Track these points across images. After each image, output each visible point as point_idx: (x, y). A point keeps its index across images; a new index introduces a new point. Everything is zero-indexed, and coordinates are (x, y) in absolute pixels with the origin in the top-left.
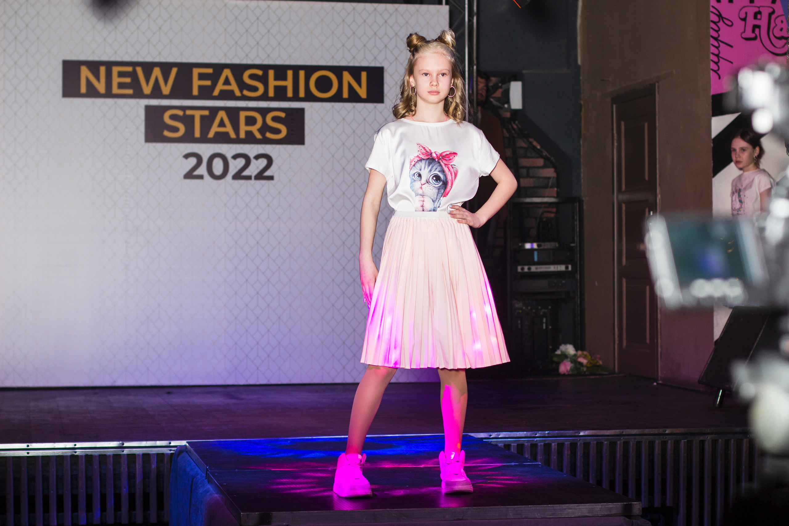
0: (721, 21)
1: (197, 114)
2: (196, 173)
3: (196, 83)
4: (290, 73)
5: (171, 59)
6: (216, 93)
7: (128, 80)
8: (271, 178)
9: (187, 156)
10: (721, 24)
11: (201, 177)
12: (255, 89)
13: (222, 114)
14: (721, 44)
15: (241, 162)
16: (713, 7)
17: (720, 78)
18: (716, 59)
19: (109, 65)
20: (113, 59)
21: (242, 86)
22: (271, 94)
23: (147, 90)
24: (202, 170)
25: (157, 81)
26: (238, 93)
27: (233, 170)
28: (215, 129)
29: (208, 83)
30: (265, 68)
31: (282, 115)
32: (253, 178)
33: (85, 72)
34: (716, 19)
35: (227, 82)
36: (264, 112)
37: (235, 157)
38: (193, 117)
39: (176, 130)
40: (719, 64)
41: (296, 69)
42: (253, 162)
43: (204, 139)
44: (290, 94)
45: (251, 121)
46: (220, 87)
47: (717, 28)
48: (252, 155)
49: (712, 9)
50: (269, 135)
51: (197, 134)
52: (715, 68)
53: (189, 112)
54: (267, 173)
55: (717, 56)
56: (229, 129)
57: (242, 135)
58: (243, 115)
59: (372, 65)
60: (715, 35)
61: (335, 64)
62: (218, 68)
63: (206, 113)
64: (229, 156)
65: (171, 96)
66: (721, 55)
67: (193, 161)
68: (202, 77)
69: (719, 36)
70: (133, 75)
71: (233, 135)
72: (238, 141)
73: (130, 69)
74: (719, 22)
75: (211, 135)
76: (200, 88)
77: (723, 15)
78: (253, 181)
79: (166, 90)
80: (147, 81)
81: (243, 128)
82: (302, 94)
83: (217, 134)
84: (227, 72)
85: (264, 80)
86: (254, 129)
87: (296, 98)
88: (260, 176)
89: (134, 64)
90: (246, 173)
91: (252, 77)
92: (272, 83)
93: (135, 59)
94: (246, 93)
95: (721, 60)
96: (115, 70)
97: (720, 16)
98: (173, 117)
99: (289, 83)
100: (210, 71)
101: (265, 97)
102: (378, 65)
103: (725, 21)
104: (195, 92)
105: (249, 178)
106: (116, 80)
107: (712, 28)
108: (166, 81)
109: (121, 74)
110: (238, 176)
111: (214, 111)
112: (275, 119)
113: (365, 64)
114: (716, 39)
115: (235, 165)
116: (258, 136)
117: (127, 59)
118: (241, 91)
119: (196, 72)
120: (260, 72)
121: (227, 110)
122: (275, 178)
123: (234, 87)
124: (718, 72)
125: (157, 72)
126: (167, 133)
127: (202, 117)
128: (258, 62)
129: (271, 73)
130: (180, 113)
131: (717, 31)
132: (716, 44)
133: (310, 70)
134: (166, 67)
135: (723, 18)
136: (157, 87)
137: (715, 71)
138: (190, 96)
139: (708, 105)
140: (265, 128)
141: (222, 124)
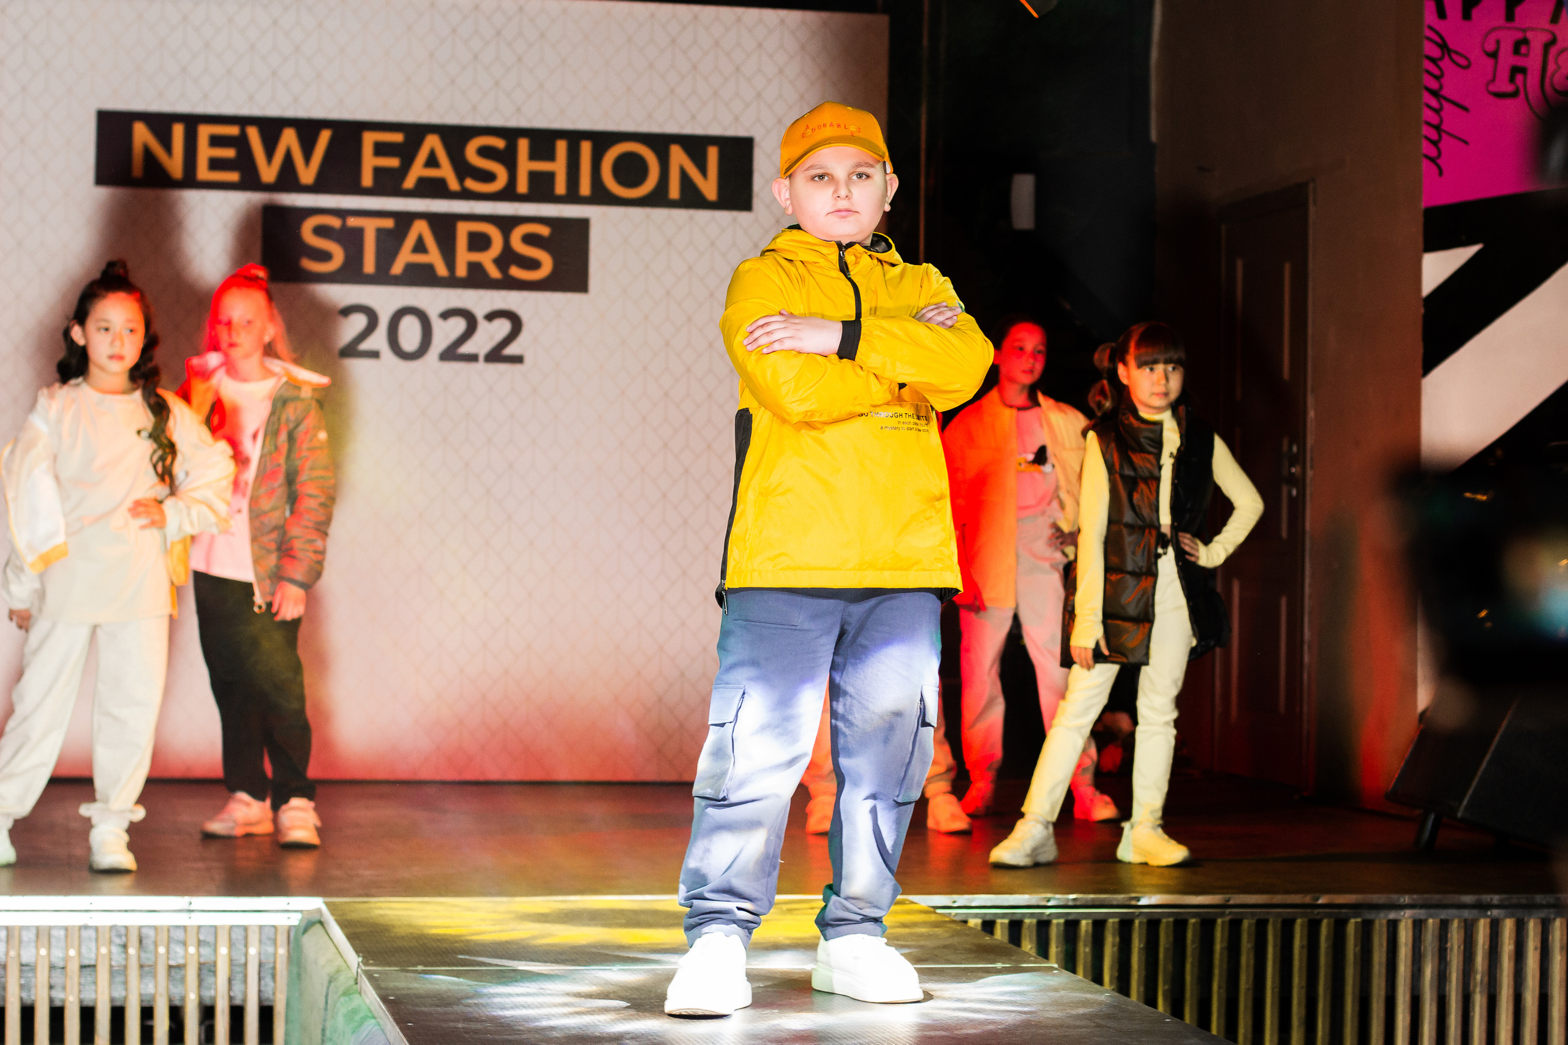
0: (1447, 58)
1: (370, 227)
2: (366, 345)
3: (370, 162)
4: (561, 147)
5: (318, 113)
6: (409, 183)
7: (229, 153)
8: (518, 359)
9: (347, 311)
10: (1446, 63)
11: (375, 355)
12: (489, 177)
13: (420, 228)
14: (1446, 105)
15: (458, 325)
16: (1430, 28)
17: (1441, 173)
18: (1433, 135)
19: (192, 122)
20: (201, 109)
21: (463, 169)
22: (522, 187)
23: (269, 173)
24: (378, 340)
25: (288, 157)
26: (454, 185)
27: (440, 341)
28: (405, 256)
29: (393, 162)
30: (511, 135)
31: (544, 231)
32: (481, 358)
33: (141, 134)
34: (1436, 52)
35: (432, 161)
36: (506, 224)
37: (446, 315)
38: (359, 232)
39: (326, 256)
40: (1440, 145)
41: (574, 137)
42: (482, 325)
43: (382, 277)
44: (560, 188)
45: (479, 242)
46: (418, 170)
47: (1436, 72)
48: (480, 313)
49: (1428, 33)
50: (516, 272)
51: (369, 265)
52: (1433, 152)
53: (352, 222)
54: (511, 350)
55: (1437, 128)
56: (434, 257)
57: (461, 271)
58: (463, 230)
59: (731, 132)
60: (1434, 85)
61: (655, 129)
62: (415, 133)
63: (389, 223)
64: (433, 314)
65: (316, 188)
66: (1444, 127)
67: (359, 322)
68: (381, 149)
69: (1441, 87)
70: (241, 143)
71: (442, 270)
72: (452, 282)
74: (1441, 58)
75: (397, 268)
76: (378, 172)
77: (1452, 45)
78: (481, 365)
79: (307, 174)
80: (270, 153)
81: (464, 257)
82: (585, 189)
83: (410, 268)
84: (433, 142)
85: (508, 158)
87: (573, 197)
88: (496, 355)
89: (242, 121)
90: (466, 349)
91: (485, 152)
92: (525, 165)
93: (246, 111)
94: (471, 184)
95: (1444, 136)
96: (204, 132)
97: (1444, 46)
98: (321, 231)
99: (559, 167)
100: (397, 137)
101: (508, 194)
102: (742, 133)
103: (1454, 56)
104: (367, 180)
105: (472, 358)
106: (205, 152)
107: (1428, 72)
108: (308, 155)
109: (216, 141)
110: (450, 354)
111: (405, 220)
112: (530, 239)
113: (715, 130)
114: (1435, 93)
115: (446, 332)
116: (494, 273)
117: (227, 109)
118: (461, 179)
119: (369, 139)
120: (499, 143)
121: (433, 219)
122: (527, 360)
123: (446, 171)
124: (1439, 161)
125: (289, 138)
126: (307, 264)
127: (380, 232)
128: (496, 121)
129: (523, 145)
130: (335, 222)
131: (1437, 78)
132: (1434, 103)
133: (602, 140)
134: (308, 129)
135: (1449, 51)
136: (288, 169)
137: (1432, 160)
138: (356, 189)
139: (1416, 230)
140: (508, 258)
141: (420, 247)
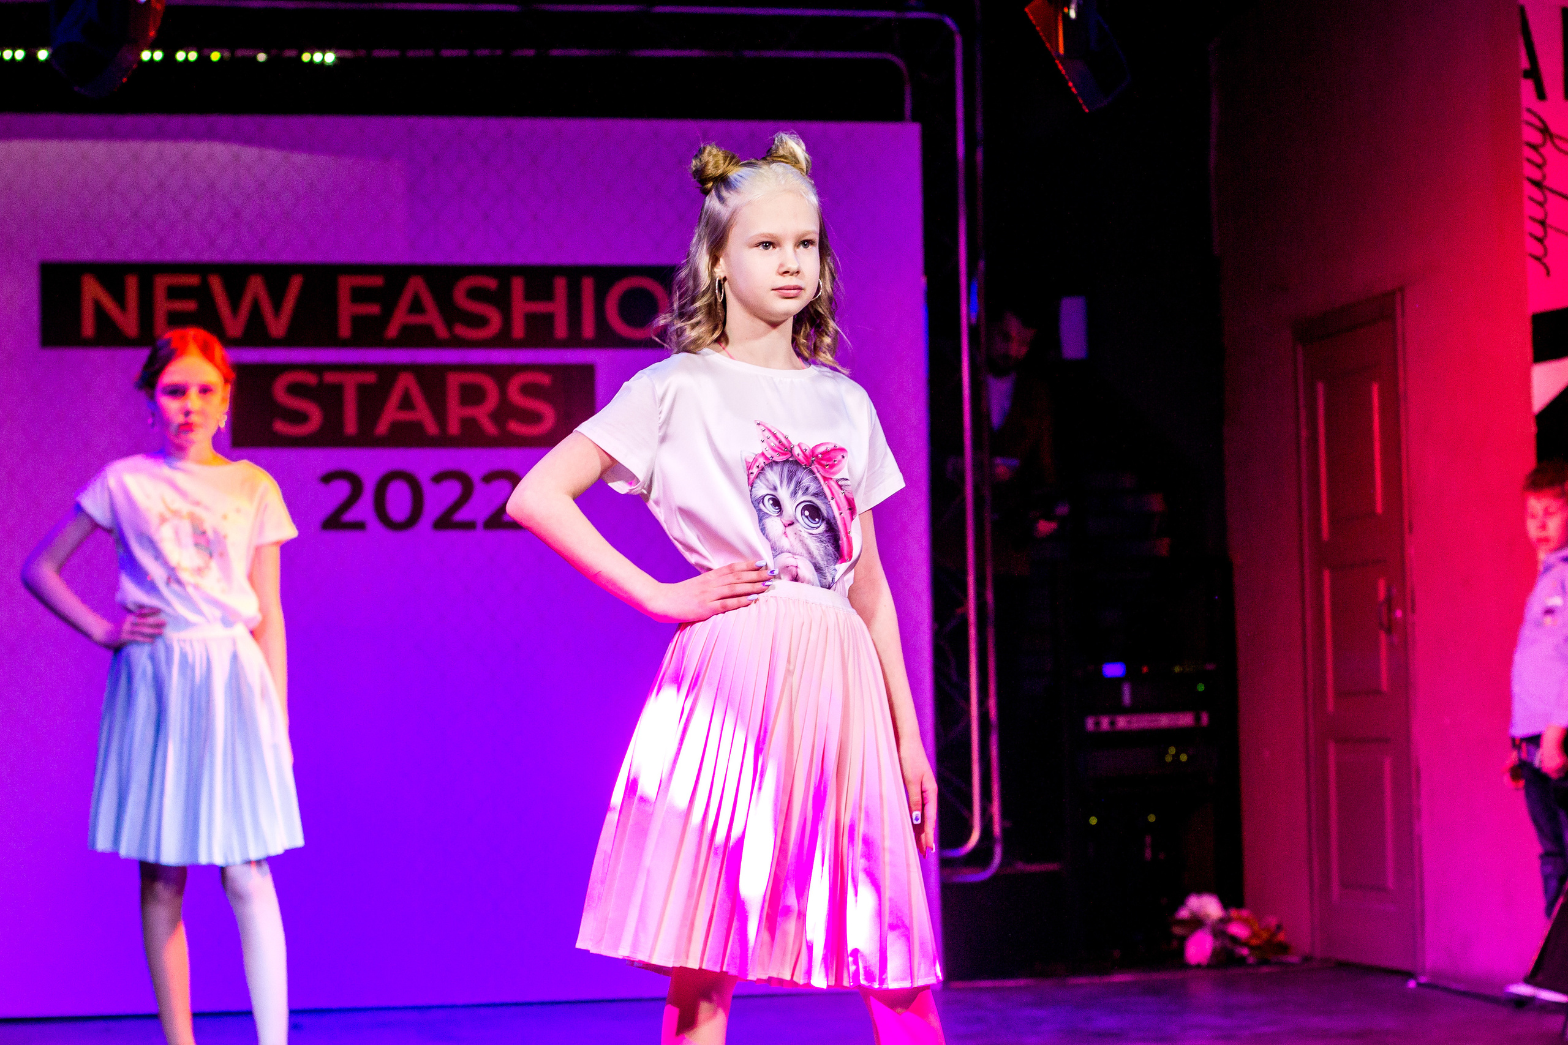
0: (1549, 143)
1: (350, 383)
2: (350, 516)
3: (347, 310)
4: (560, 285)
5: (286, 257)
6: (392, 331)
7: (190, 306)
9: (328, 478)
10: (1548, 150)
11: (359, 526)
12: (481, 321)
13: (406, 382)
14: (1549, 195)
15: (452, 490)
16: (1529, 110)
17: (1548, 273)
18: (1539, 231)
19: (147, 272)
20: (156, 257)
21: (451, 314)
22: (518, 330)
23: (235, 327)
24: (363, 509)
25: (256, 309)
26: (441, 331)
27: (433, 509)
28: (390, 415)
29: (374, 309)
30: (505, 273)
31: (545, 380)
32: (479, 525)
33: (92, 290)
34: (1536, 137)
35: (416, 307)
36: (502, 374)
37: (439, 478)
38: (337, 390)
39: (300, 418)
40: (1546, 242)
41: (574, 274)
42: (480, 488)
43: (366, 439)
44: (561, 330)
45: (472, 395)
46: (401, 317)
47: (1539, 160)
48: (476, 475)
49: (1527, 116)
50: (514, 427)
51: (351, 427)
52: (1538, 250)
53: (330, 378)
55: (1542, 223)
56: (423, 414)
57: (454, 428)
58: (454, 381)
60: (1536, 175)
61: (663, 260)
62: (397, 275)
63: (370, 378)
64: (424, 477)
65: (291, 340)
66: (1549, 221)
67: (341, 490)
68: (359, 295)
69: (1544, 177)
70: (203, 294)
71: (432, 428)
72: (443, 441)
73: (193, 280)
74: (1544, 143)
75: (382, 428)
77: (1554, 128)
78: (480, 533)
79: (278, 327)
80: (235, 306)
81: (456, 412)
82: (588, 330)
83: (396, 426)
84: (416, 285)
85: (501, 300)
86: (482, 413)
87: (575, 340)
88: (495, 521)
89: (203, 269)
90: (461, 516)
91: (475, 294)
92: (520, 307)
93: (207, 257)
94: (461, 330)
95: (1549, 230)
96: (162, 283)
97: (1545, 131)
98: (295, 390)
99: (558, 308)
100: (377, 281)
101: (503, 340)
103: (1558, 142)
104: (345, 330)
105: (469, 526)
106: (162, 306)
107: (1529, 161)
108: (277, 307)
109: (174, 293)
110: (444, 522)
111: (388, 373)
112: (528, 390)
114: (1538, 184)
115: (439, 499)
116: (490, 428)
117: (185, 256)
118: (449, 323)
119: (346, 283)
120: (491, 283)
121: (419, 371)
123: (432, 317)
124: (1546, 260)
125: (256, 286)
126: (280, 427)
127: (363, 390)
128: (487, 258)
129: (518, 285)
130: (311, 379)
131: (1539, 166)
132: (1537, 195)
133: (606, 276)
134: (277, 275)
135: (1551, 136)
136: (256, 321)
137: (1538, 259)
138: (333, 341)
139: (1523, 337)
140: (504, 412)
141: (406, 403)
